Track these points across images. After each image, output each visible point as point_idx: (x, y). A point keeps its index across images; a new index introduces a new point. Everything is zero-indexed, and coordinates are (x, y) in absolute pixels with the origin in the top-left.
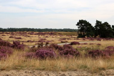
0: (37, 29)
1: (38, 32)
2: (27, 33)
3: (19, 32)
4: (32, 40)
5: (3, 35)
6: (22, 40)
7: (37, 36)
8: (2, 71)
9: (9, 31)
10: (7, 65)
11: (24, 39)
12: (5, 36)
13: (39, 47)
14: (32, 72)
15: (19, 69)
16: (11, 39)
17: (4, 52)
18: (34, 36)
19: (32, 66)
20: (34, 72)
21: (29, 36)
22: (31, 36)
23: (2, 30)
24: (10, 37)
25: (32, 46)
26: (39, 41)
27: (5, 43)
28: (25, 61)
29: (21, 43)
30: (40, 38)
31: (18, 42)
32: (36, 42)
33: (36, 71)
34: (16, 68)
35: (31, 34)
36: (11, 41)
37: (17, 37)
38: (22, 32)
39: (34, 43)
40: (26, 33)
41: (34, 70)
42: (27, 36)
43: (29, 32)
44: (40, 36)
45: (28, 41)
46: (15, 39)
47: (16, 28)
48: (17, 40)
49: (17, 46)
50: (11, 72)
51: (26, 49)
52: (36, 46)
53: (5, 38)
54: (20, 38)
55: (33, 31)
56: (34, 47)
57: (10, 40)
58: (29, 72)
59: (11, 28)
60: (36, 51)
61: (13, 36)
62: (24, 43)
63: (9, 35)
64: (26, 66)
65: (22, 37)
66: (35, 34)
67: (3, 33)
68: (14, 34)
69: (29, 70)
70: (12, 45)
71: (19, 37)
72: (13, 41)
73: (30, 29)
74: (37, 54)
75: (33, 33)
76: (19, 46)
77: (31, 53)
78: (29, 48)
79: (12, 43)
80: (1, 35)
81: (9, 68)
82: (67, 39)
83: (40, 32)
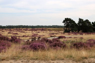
0: (30, 26)
1: (31, 29)
2: (23, 29)
3: (15, 29)
4: (27, 35)
5: (2, 32)
6: (18, 35)
7: (31, 31)
8: (3, 61)
9: (7, 28)
10: (7, 56)
11: (20, 34)
12: (4, 32)
13: (32, 40)
14: (27, 61)
15: (16, 59)
16: (10, 35)
17: (4, 45)
18: (28, 31)
19: (27, 57)
20: (29, 61)
21: (24, 32)
22: (26, 31)
23: (2, 27)
24: (9, 33)
25: (27, 40)
26: (32, 36)
27: (5, 38)
28: (21, 53)
29: (18, 38)
30: (33, 33)
31: (15, 37)
32: (30, 36)
33: (31, 60)
34: (14, 58)
35: (25, 30)
36: (10, 36)
37: (14, 33)
38: (18, 29)
39: (28, 38)
40: (21, 29)
41: (29, 60)
42: (22, 32)
43: (24, 29)
44: (33, 32)
45: (23, 36)
46: (13, 34)
47: (13, 26)
48: (14, 35)
49: (14, 40)
50: (10, 62)
51: (22, 42)
52: (30, 40)
53: (4, 34)
54: (17, 34)
55: (27, 28)
56: (28, 41)
57: (8, 35)
58: (25, 61)
59: (9, 26)
60: (30, 44)
61: (11, 32)
62: (20, 38)
63: (7, 31)
64: (22, 56)
65: (18, 33)
66: (29, 30)
67: (3, 30)
68: (12, 30)
69: (25, 59)
70: (10, 39)
71: (16, 32)
72: (12, 36)
73: (25, 26)
74: (31, 46)
75: (28, 29)
76: (16, 40)
77: (26, 46)
78: (24, 41)
79: (10, 38)
80: (1, 31)
81: (8, 58)
82: (55, 34)
83: (33, 28)
